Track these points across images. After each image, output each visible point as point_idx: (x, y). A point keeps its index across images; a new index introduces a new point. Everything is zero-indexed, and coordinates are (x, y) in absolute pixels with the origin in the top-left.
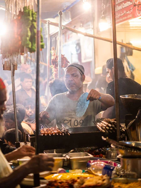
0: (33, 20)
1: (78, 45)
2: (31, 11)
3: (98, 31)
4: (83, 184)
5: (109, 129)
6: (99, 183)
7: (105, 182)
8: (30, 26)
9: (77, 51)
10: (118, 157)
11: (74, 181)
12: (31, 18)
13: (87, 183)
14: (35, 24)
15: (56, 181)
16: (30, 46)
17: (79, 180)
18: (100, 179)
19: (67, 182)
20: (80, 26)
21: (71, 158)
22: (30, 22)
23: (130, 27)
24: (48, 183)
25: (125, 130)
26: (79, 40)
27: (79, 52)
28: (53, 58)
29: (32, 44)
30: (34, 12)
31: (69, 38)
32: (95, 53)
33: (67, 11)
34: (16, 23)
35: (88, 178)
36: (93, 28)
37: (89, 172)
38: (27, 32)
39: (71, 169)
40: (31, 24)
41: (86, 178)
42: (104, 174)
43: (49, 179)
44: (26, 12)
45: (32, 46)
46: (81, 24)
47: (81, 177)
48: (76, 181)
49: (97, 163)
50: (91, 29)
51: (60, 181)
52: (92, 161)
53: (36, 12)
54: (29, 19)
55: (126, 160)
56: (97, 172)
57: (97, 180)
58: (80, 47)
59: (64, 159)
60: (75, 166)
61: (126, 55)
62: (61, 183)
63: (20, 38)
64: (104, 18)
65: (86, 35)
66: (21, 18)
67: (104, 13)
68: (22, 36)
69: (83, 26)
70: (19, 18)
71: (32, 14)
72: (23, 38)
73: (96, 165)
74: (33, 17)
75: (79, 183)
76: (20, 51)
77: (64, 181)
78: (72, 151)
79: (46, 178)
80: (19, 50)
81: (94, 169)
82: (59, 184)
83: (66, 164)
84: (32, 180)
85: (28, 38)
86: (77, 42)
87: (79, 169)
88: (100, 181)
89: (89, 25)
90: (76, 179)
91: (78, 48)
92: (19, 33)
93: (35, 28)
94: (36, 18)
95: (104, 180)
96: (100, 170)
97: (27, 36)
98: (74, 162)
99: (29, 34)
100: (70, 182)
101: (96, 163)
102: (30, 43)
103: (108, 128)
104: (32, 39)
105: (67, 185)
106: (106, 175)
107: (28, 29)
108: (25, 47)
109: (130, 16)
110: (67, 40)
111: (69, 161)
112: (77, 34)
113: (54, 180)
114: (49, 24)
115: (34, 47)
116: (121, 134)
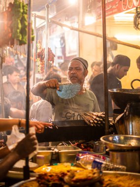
0: (24, 13)
1: (63, 38)
2: (22, 3)
3: (83, 25)
4: (73, 177)
5: (98, 123)
6: (89, 177)
7: (96, 175)
8: (20, 19)
9: (62, 44)
10: (107, 150)
11: (64, 174)
12: (22, 11)
13: (77, 177)
14: (26, 16)
15: (46, 174)
16: (20, 38)
17: (69, 174)
18: (90, 173)
19: (57, 175)
20: (66, 20)
21: (60, 151)
22: (20, 14)
23: (114, 22)
24: (37, 176)
25: (113, 124)
26: (64, 34)
27: (63, 46)
28: (39, 51)
29: (22, 36)
30: (25, 4)
31: (53, 32)
32: (79, 47)
33: (53, 4)
34: (6, 15)
35: (78, 171)
36: (78, 22)
37: (78, 166)
38: (18, 24)
39: (60, 162)
40: (21, 17)
41: (76, 171)
42: (93, 167)
43: (38, 172)
44: (17, 4)
45: (22, 38)
46: (67, 18)
47: (71, 170)
48: (66, 175)
49: (87, 157)
50: (76, 23)
51: (50, 174)
52: (80, 155)
53: (27, 4)
54: (19, 11)
55: (115, 154)
56: (86, 166)
57: (88, 173)
58: (64, 41)
59: (53, 153)
60: (63, 159)
61: (110, 50)
62: (51, 176)
63: (10, 31)
64: (90, 12)
65: (73, 29)
66: (12, 10)
67: (90, 8)
68: (12, 28)
69: (68, 20)
70: (10, 10)
71: (23, 6)
72: (13, 30)
73: (85, 159)
74: (23, 9)
75: (69, 177)
76: (10, 43)
77: (54, 174)
78: (60, 144)
79: (35, 171)
80: (8, 42)
81: (83, 162)
82: (49, 177)
83: (54, 157)
84: (22, 173)
85: (18, 31)
86: (61, 36)
87: (67, 162)
88: (91, 175)
89: (74, 19)
90: (66, 172)
91: (62, 41)
92: (9, 25)
93: (26, 21)
94: (27, 10)
95: (94, 174)
96: (89, 163)
97: (18, 28)
98: (63, 155)
99: (20, 26)
100: (60, 176)
101: (85, 156)
102: (21, 35)
103: (96, 121)
104: (23, 32)
105: (57, 179)
106: (96, 169)
107: (19, 21)
108: (15, 40)
109: (116, 10)
110: (52, 34)
111: (58, 154)
112: (62, 28)
113: (43, 173)
114: (35, 17)
115: (24, 40)
116: (109, 128)
